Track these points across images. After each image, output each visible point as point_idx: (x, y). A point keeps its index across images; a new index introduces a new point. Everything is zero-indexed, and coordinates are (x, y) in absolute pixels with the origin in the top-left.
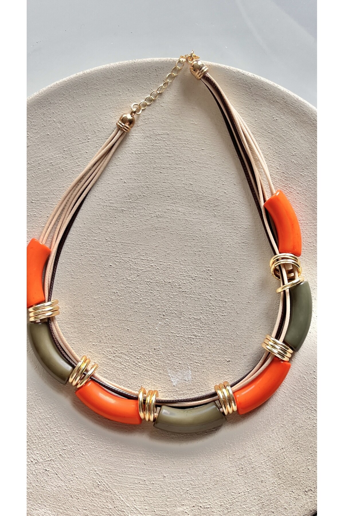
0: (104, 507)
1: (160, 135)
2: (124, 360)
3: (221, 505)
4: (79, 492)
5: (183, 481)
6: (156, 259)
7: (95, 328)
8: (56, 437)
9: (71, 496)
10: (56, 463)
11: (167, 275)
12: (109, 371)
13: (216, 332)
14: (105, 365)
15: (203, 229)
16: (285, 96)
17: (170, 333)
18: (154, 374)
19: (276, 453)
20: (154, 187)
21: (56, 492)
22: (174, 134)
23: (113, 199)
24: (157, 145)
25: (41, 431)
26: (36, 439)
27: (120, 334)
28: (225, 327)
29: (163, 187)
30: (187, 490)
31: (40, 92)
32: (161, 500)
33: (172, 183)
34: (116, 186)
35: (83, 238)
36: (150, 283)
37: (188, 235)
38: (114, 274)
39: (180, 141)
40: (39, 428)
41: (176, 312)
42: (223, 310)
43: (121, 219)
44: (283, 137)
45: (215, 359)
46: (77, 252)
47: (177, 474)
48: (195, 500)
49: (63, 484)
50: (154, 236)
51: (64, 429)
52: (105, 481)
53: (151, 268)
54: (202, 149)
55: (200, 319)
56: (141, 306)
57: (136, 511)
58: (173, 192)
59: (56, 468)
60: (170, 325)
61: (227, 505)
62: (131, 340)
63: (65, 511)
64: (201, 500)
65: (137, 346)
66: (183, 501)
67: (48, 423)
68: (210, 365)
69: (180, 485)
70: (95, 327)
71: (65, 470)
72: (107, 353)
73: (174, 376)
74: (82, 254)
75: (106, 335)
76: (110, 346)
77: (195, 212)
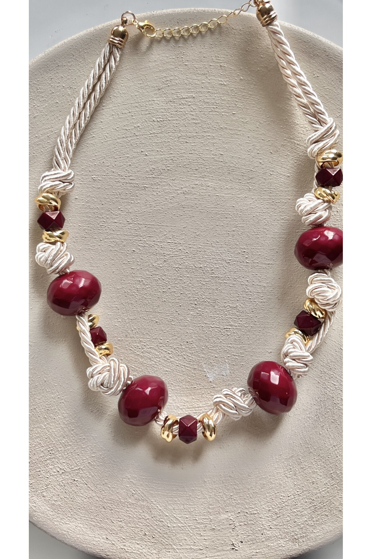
0: (140, 517)
1: (184, 98)
2: (154, 356)
3: (269, 510)
4: (113, 502)
5: (225, 485)
6: (184, 241)
7: (120, 322)
8: (83, 443)
9: (104, 507)
10: (85, 472)
11: (197, 259)
12: (137, 369)
13: (255, 321)
14: (133, 362)
15: (237, 206)
16: (327, 49)
17: (203, 324)
18: (188, 370)
19: (328, 452)
20: (180, 159)
21: (86, 504)
22: (201, 97)
23: (133, 175)
24: (182, 110)
25: (66, 437)
26: (61, 446)
27: (148, 327)
28: (265, 315)
29: (189, 158)
30: (231, 496)
31: (46, 53)
32: (202, 508)
33: (200, 154)
34: (136, 160)
35: (101, 220)
36: (179, 269)
37: (220, 212)
38: (138, 261)
39: (208, 105)
40: (64, 434)
41: (209, 300)
42: (262, 296)
43: (143, 197)
44: (326, 96)
45: (255, 351)
46: (96, 237)
47: (219, 478)
48: (240, 506)
49: (94, 495)
50: (182, 215)
51: (91, 434)
52: (140, 489)
53: (179, 252)
54: (233, 114)
55: (237, 306)
56: (170, 295)
57: (176, 520)
58: (201, 165)
59: (86, 478)
60: (203, 315)
61: (276, 510)
62: (160, 333)
63: (98, 524)
64: (246, 506)
65: (167, 339)
66: (227, 508)
67: (73, 428)
68: (250, 357)
69: (223, 490)
70: (120, 320)
71: (95, 479)
72: (135, 348)
73: (210, 371)
74: (101, 239)
75: (133, 328)
76: (138, 341)
77: (227, 187)
